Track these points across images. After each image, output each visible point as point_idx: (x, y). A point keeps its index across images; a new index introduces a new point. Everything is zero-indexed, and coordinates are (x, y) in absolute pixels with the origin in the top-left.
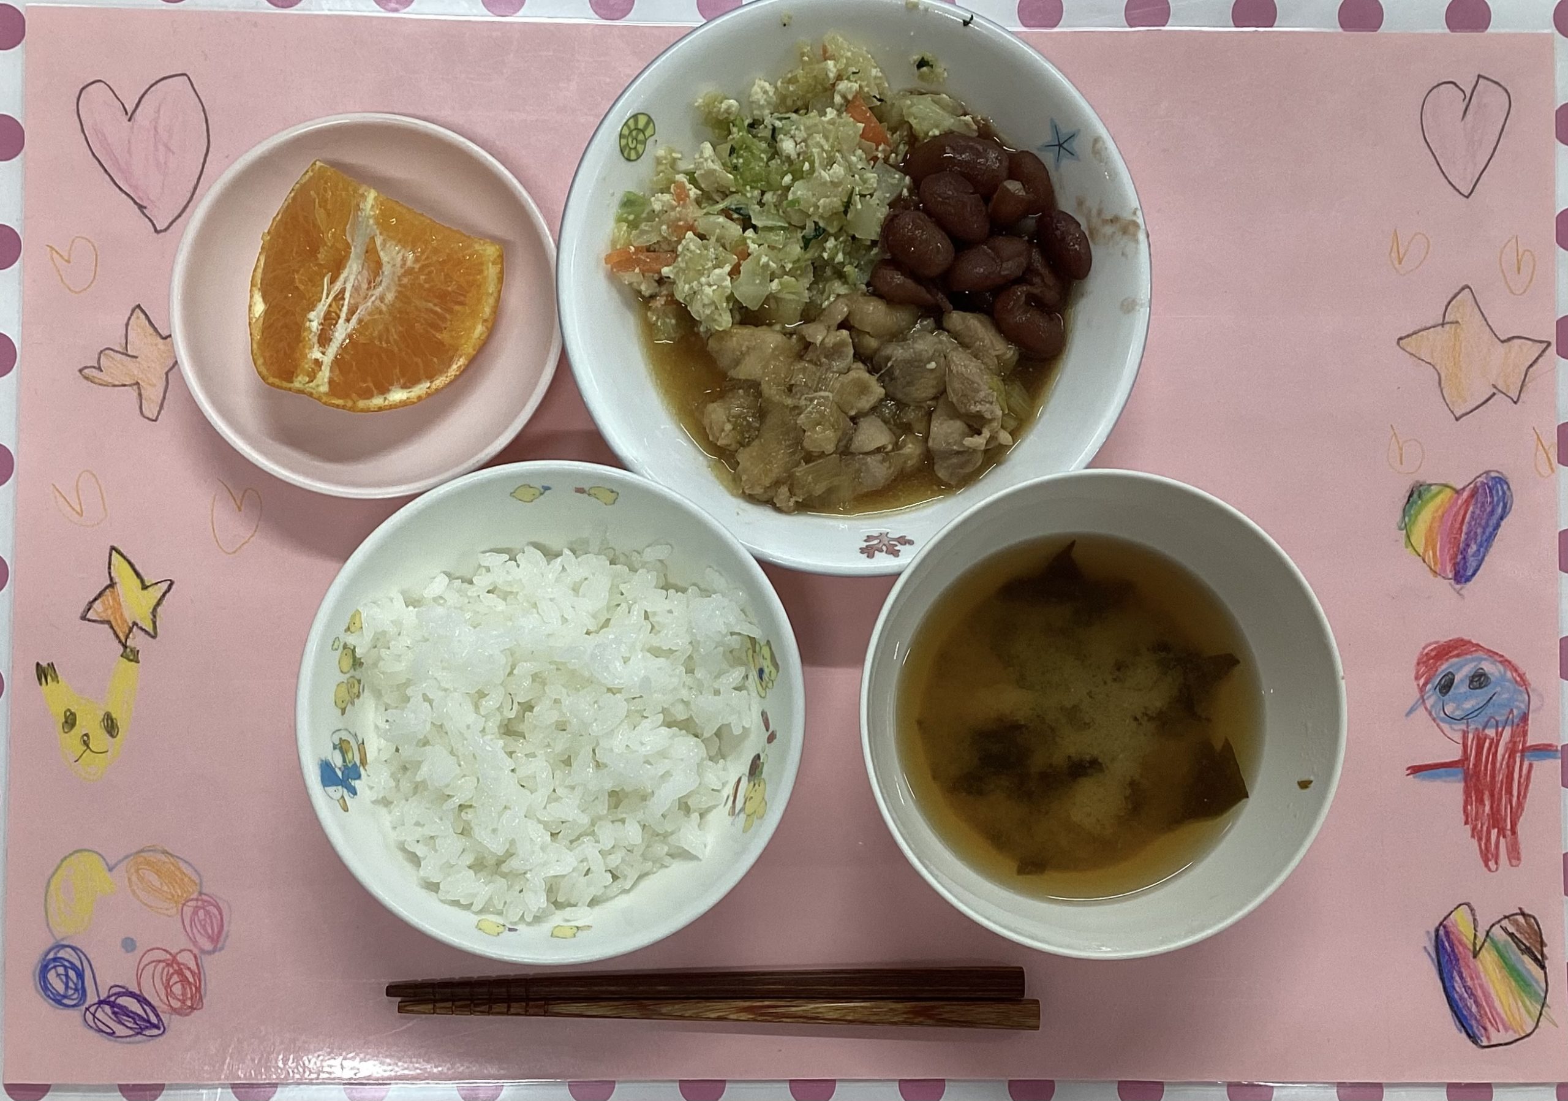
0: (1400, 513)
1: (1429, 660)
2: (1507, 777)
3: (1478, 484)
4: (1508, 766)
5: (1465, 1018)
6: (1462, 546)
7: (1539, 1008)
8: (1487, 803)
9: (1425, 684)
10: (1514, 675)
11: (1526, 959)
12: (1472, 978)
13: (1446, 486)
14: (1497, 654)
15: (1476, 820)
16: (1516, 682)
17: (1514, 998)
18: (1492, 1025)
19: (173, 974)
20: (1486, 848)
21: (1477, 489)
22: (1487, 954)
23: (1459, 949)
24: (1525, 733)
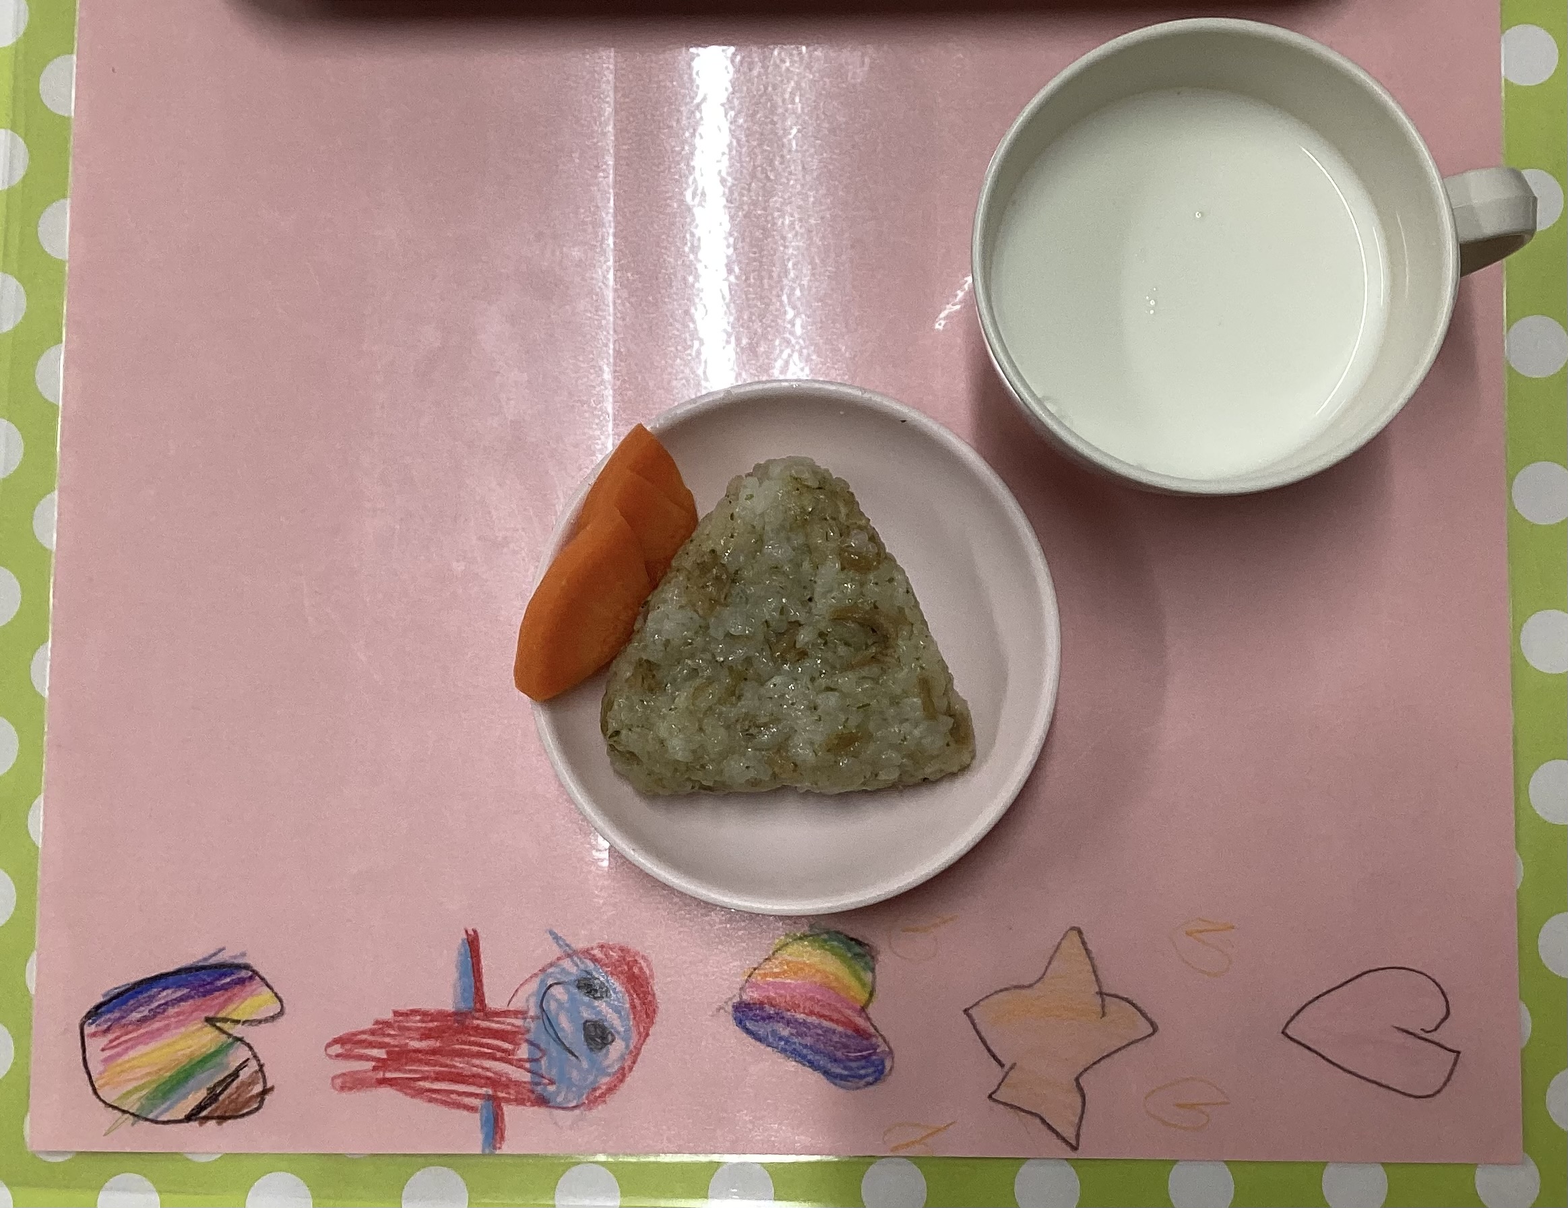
1: (628, 964)
2: (459, 1074)
3: (874, 1040)
4: (474, 1076)
5: (125, 1002)
6: (787, 1014)
7: (131, 1111)
8: (423, 1045)
9: (594, 960)
10: (605, 1088)
11: (201, 1094)
12: (178, 1014)
13: (871, 994)
14: (634, 1063)
15: (401, 1028)
16: (594, 1090)
17: (149, 1074)
18: (111, 1041)
20: (364, 1041)
21: (867, 1039)
22: (210, 1037)
23: (220, 997)
24: (520, 1101)
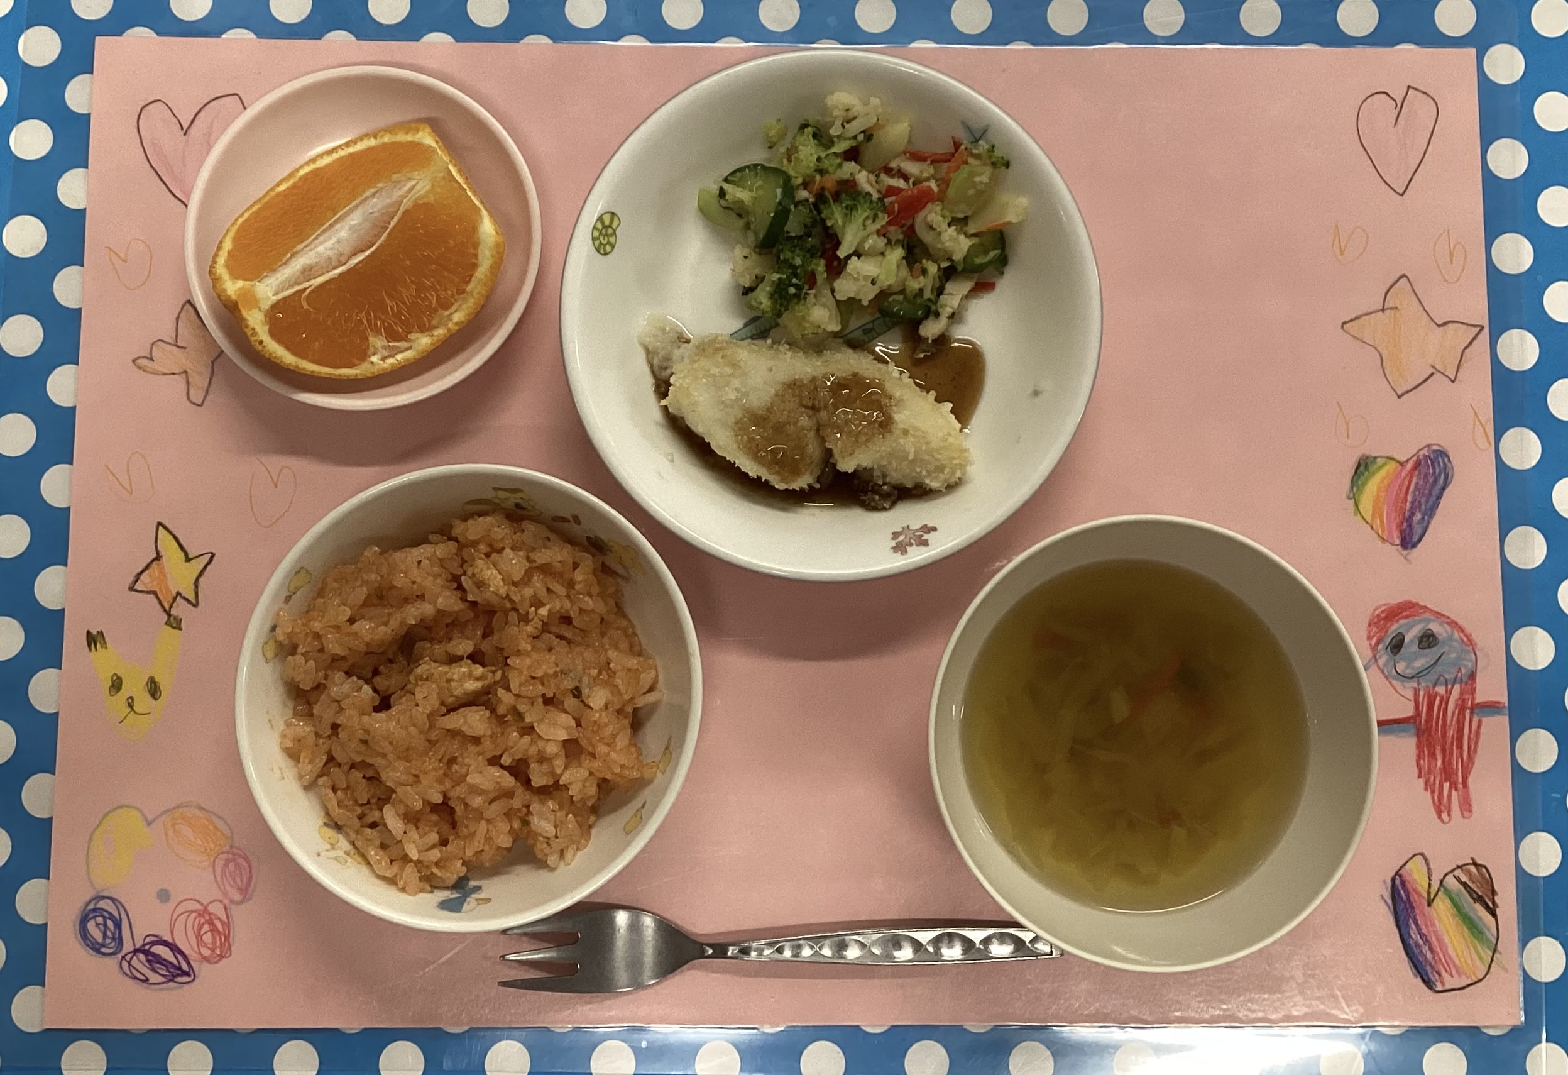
0: (1348, 485)
1: (1379, 621)
2: (1458, 732)
3: (1421, 457)
4: (1458, 721)
5: (1421, 963)
6: (1407, 514)
7: (1491, 955)
8: (1439, 758)
9: (1378, 643)
10: (1461, 635)
11: (1478, 907)
12: (1426, 925)
13: (1391, 459)
14: (1444, 615)
15: (1429, 773)
16: (1463, 641)
17: (1466, 944)
18: (1446, 971)
19: (203, 924)
20: (1439, 800)
21: (1420, 461)
22: (1441, 903)
23: (1414, 897)
24: (1473, 691)
